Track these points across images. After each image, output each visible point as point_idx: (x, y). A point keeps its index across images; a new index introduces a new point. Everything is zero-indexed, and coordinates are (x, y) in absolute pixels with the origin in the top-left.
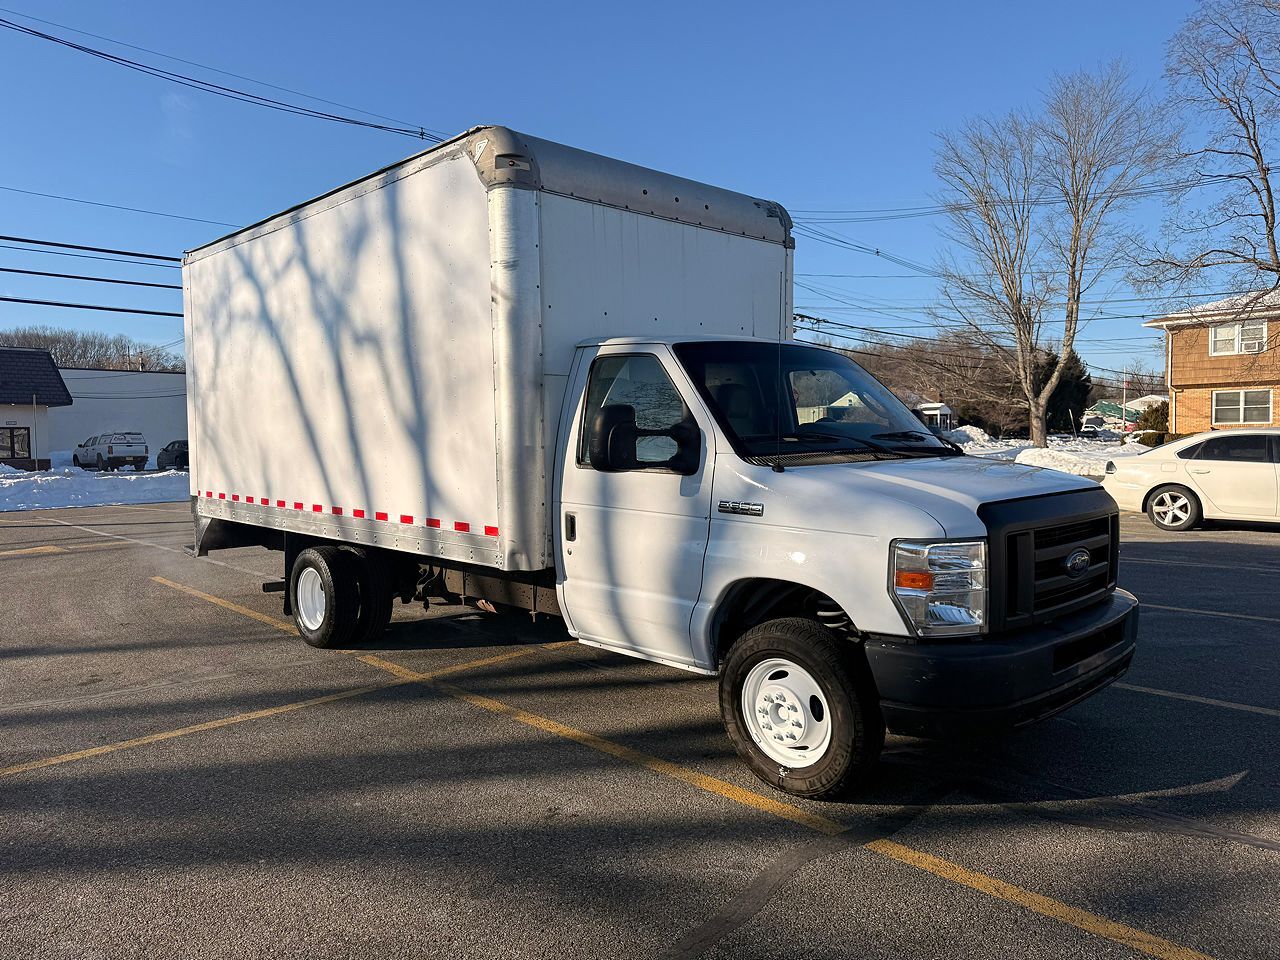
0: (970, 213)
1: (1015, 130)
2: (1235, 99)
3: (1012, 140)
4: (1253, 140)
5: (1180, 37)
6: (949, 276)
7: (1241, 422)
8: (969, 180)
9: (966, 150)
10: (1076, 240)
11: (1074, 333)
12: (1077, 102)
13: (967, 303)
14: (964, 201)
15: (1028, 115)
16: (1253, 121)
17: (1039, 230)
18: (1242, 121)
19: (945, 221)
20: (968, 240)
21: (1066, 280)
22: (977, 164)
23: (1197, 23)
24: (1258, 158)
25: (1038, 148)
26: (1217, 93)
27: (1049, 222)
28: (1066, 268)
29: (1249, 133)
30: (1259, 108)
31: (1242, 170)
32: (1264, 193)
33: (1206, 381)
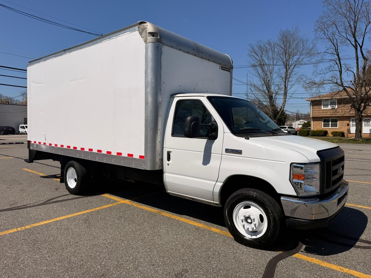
0: (258, 67)
1: (270, 44)
2: (332, 39)
3: (268, 47)
4: (337, 50)
5: (318, 21)
6: (251, 85)
7: (330, 127)
8: (258, 58)
9: (256, 49)
10: (286, 76)
11: (285, 102)
12: (286, 38)
13: (256, 92)
14: (256, 64)
15: (273, 41)
16: (337, 45)
17: (276, 72)
18: (334, 44)
19: (251, 69)
20: (257, 75)
21: (284, 87)
22: (259, 53)
23: (322, 17)
24: (338, 55)
25: (276, 50)
26: (327, 37)
27: (279, 70)
28: (283, 83)
29: (335, 48)
30: (339, 41)
31: (333, 58)
32: (339, 65)
33: (321, 116)
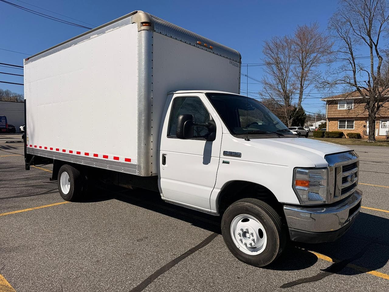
0: (273, 65)
1: (286, 41)
2: (346, 37)
3: (285, 44)
4: (350, 49)
5: (331, 18)
6: (266, 84)
7: (346, 129)
8: (273, 55)
9: (272, 45)
10: (302, 75)
11: (301, 101)
12: (304, 34)
13: (271, 92)
14: (271, 62)
15: (290, 37)
16: (351, 44)
17: (292, 71)
18: (347, 43)
19: (265, 67)
20: (272, 73)
21: (300, 86)
22: (275, 51)
23: (337, 15)
24: (352, 54)
25: (293, 47)
26: (341, 35)
27: (295, 69)
28: (299, 82)
29: (349, 47)
30: (352, 40)
31: (347, 58)
32: (353, 65)
33: (337, 117)
